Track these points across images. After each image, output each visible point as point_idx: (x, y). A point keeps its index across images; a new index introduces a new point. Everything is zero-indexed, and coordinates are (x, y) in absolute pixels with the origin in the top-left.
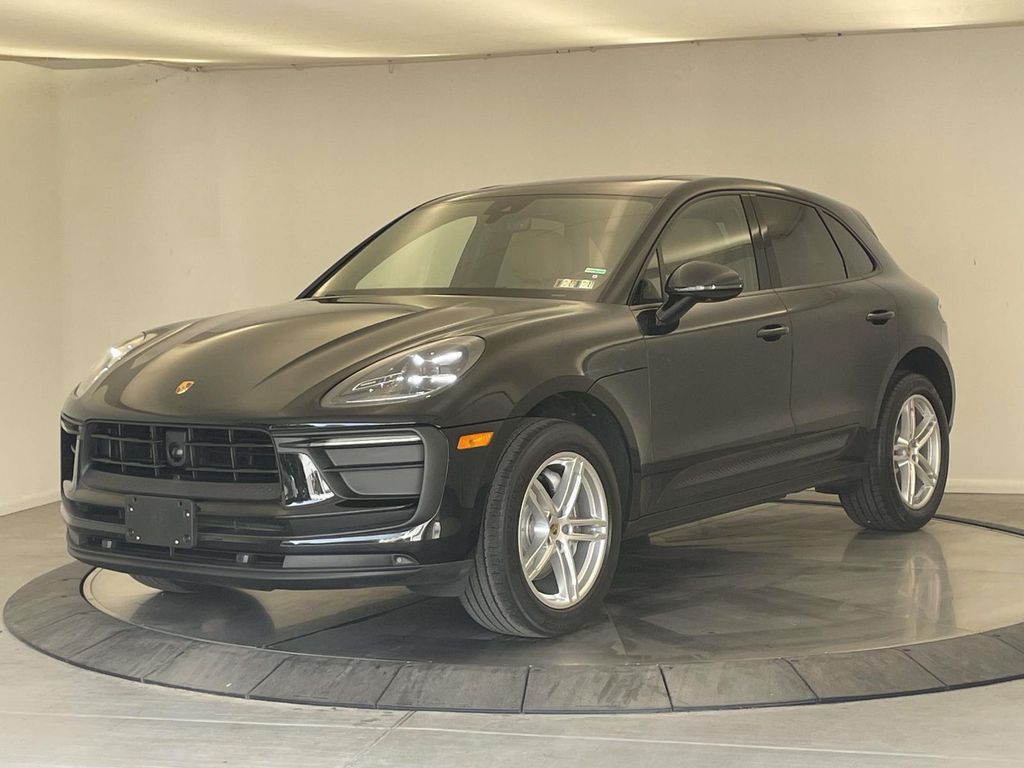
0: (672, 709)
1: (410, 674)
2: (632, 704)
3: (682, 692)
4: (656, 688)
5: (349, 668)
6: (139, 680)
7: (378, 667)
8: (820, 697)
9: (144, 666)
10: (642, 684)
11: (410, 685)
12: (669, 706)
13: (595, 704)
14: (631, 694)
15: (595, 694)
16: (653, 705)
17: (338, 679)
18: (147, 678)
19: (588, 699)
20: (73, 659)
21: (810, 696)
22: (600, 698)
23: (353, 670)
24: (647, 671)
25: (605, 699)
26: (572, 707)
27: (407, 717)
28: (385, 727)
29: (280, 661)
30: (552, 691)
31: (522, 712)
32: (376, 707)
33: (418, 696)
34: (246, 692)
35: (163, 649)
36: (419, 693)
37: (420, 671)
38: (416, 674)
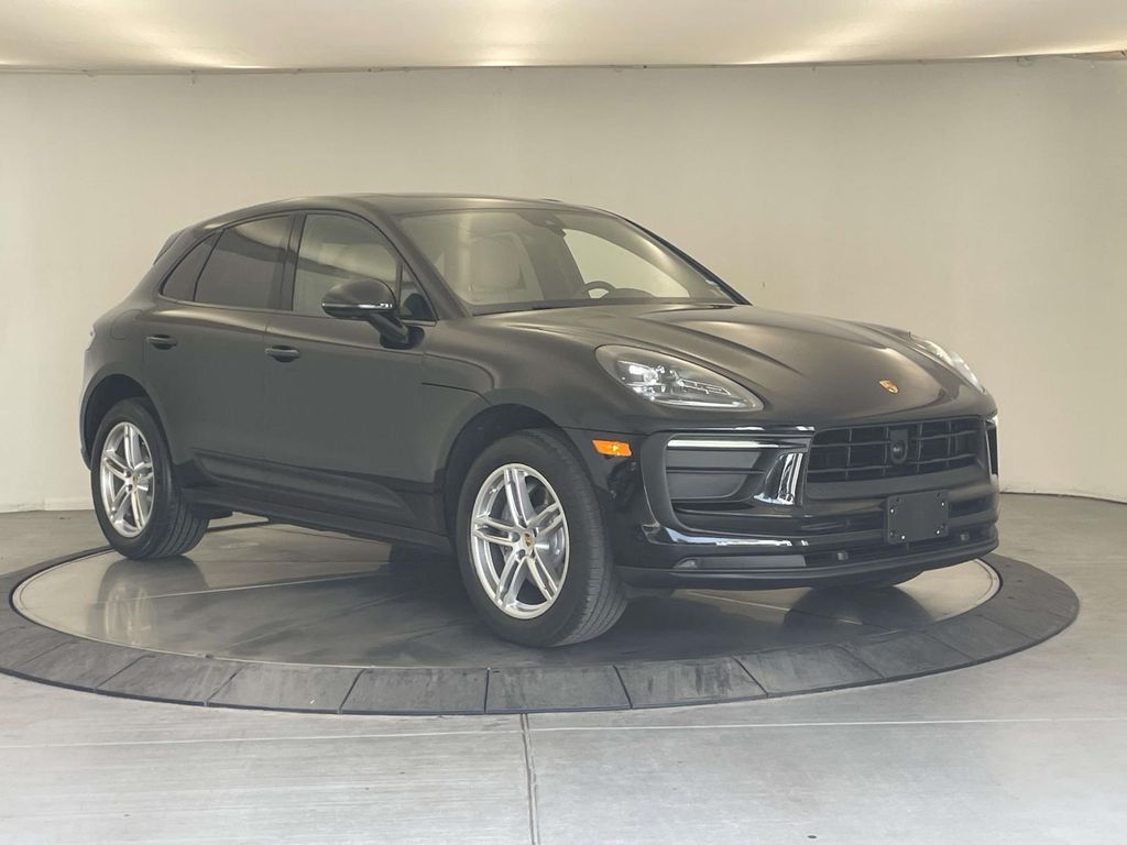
0: (767, 696)
1: (502, 680)
2: (730, 694)
3: (770, 680)
4: (743, 678)
5: (435, 678)
6: (201, 704)
7: (465, 674)
8: (885, 676)
9: (200, 690)
10: (728, 675)
11: (509, 689)
12: (762, 693)
13: (696, 696)
14: (724, 684)
15: (691, 686)
16: (748, 693)
17: (430, 689)
18: (211, 701)
19: (688, 692)
20: (104, 688)
21: (877, 678)
22: (698, 690)
23: (440, 678)
24: (725, 662)
25: (703, 688)
26: (677, 698)
27: (525, 720)
28: (516, 731)
29: (355, 676)
30: (650, 687)
31: (631, 708)
32: (485, 713)
33: (524, 699)
34: (337, 708)
35: (209, 672)
36: (523, 696)
37: (510, 675)
38: (508, 679)
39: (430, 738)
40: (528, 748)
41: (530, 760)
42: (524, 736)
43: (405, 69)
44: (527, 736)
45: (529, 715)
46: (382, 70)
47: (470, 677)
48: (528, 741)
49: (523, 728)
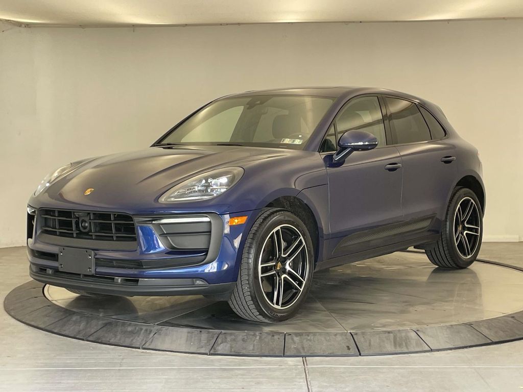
0: (432, 350)
1: (292, 339)
2: (411, 349)
3: (432, 342)
5: (258, 338)
6: (139, 348)
7: (273, 336)
8: (493, 341)
9: (138, 341)
10: (411, 339)
13: (394, 350)
15: (391, 345)
16: (421, 349)
18: (146, 346)
19: (390, 347)
20: (90, 338)
21: (490, 342)
22: (395, 346)
23: (260, 337)
24: (409, 332)
25: (398, 346)
26: (384, 351)
27: (304, 360)
28: (301, 366)
29: (217, 336)
30: (370, 345)
31: (360, 355)
32: (284, 356)
33: (304, 350)
34: (208, 352)
35: (143, 331)
36: (303, 348)
37: (296, 336)
38: (296, 339)
39: (256, 370)
40: (308, 375)
41: (309, 383)
42: (305, 370)
43: (239, 24)
44: (306, 369)
45: (307, 358)
46: (227, 24)
47: (276, 337)
48: (307, 372)
49: (304, 366)
